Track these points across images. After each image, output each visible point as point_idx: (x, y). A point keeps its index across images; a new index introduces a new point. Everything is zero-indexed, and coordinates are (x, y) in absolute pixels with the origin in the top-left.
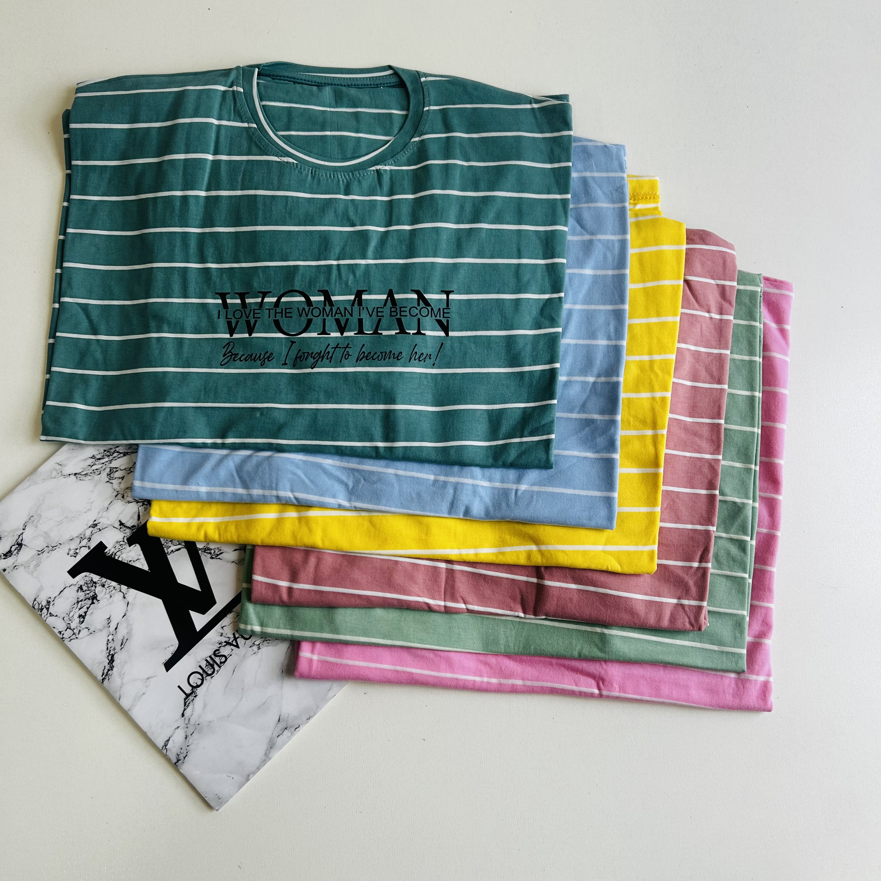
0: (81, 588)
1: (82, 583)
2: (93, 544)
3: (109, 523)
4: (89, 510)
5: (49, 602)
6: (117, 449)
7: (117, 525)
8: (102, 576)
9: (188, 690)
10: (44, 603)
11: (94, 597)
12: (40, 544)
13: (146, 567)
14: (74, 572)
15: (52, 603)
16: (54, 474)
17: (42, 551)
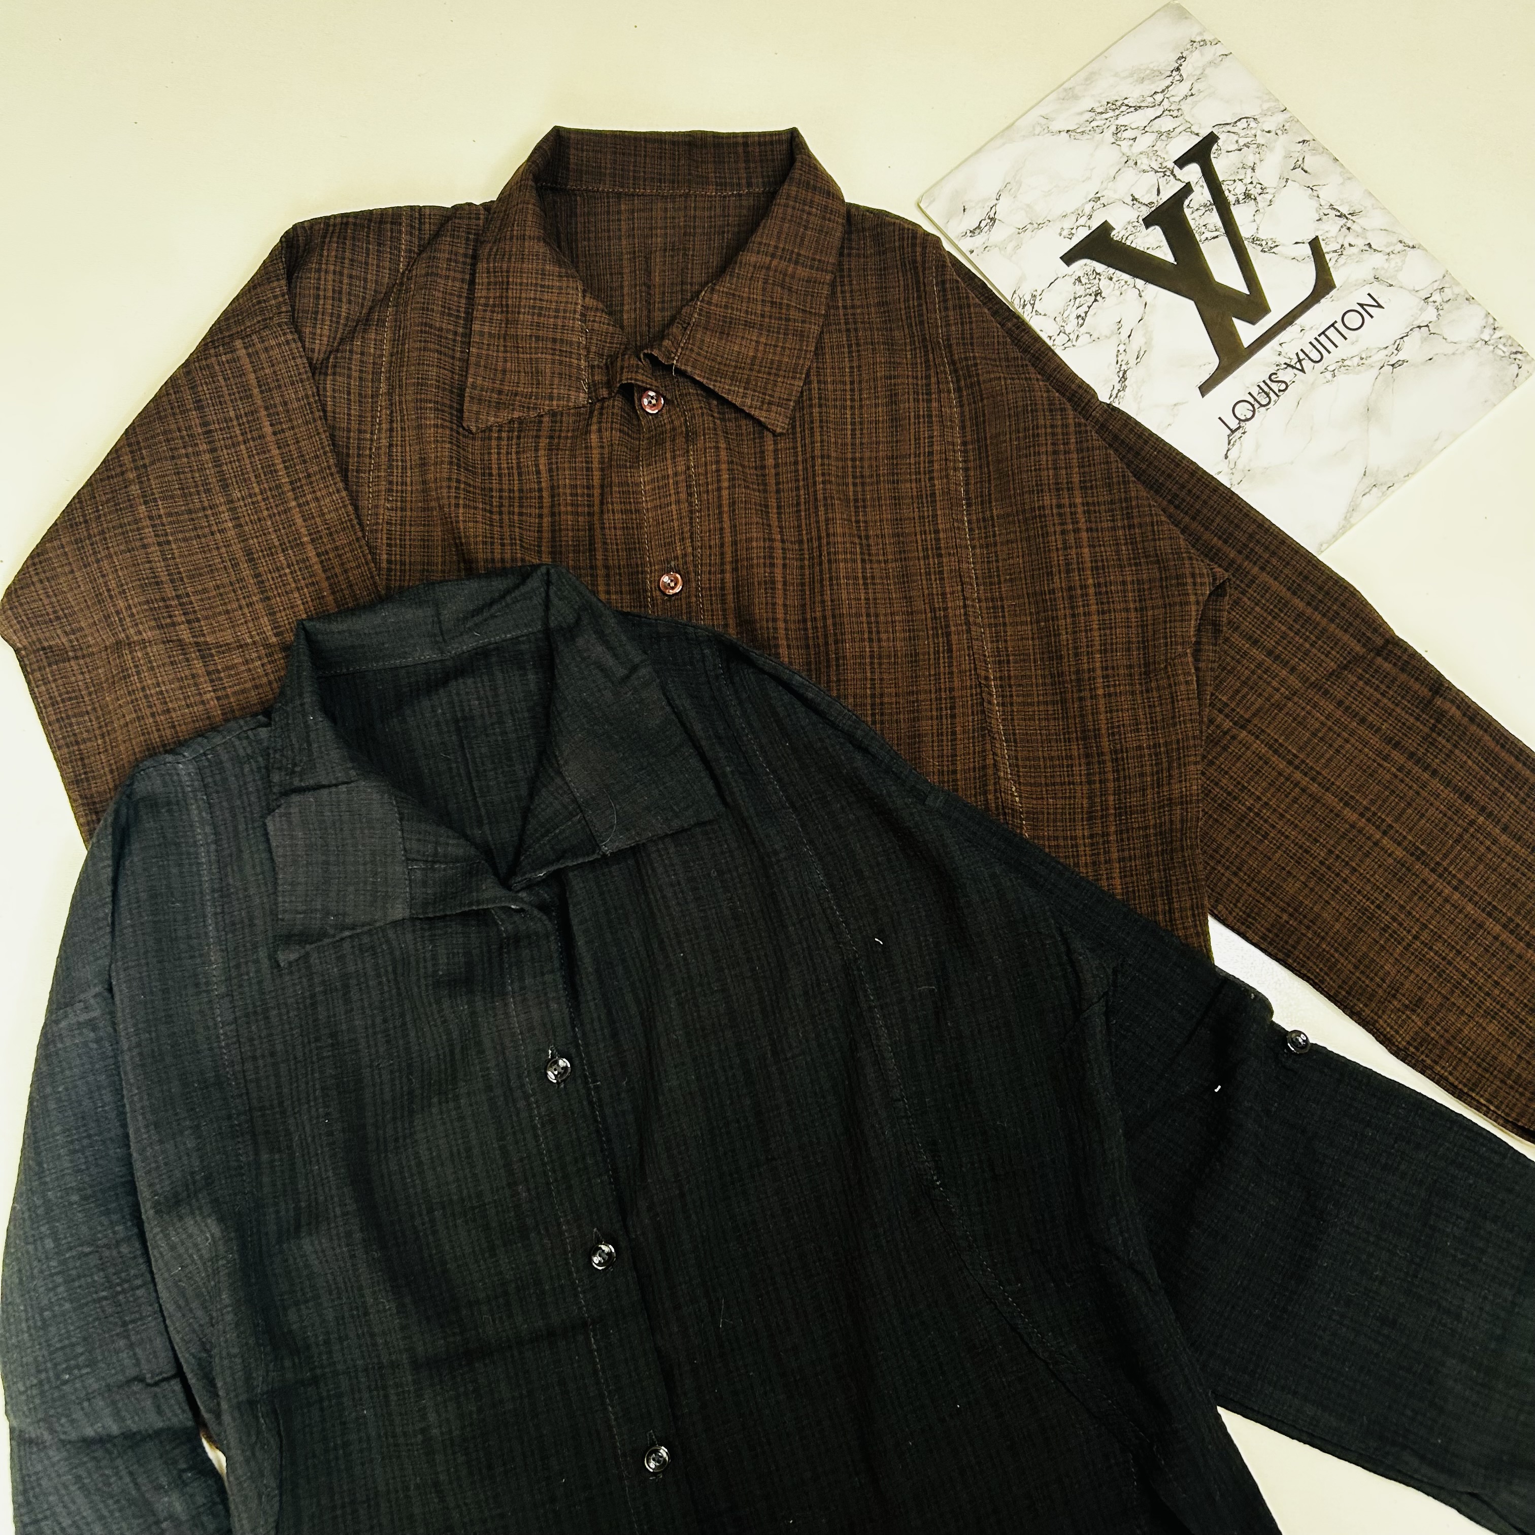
0: (1079, 279)
1: (1080, 273)
2: (1095, 224)
3: (1117, 196)
4: (1089, 178)
5: (1034, 296)
6: (1126, 102)
7: (1129, 200)
8: (1109, 266)
9: (1234, 424)
10: (1028, 298)
11: (1098, 293)
12: (1021, 219)
13: (1170, 258)
14: (1069, 258)
15: (1038, 298)
16: (1038, 130)
17: (1024, 229)
